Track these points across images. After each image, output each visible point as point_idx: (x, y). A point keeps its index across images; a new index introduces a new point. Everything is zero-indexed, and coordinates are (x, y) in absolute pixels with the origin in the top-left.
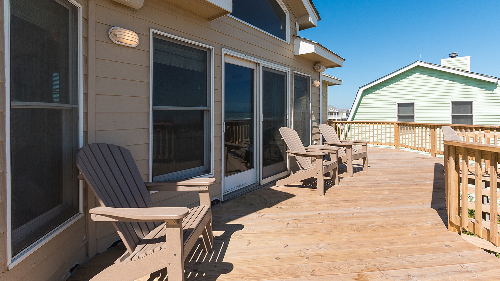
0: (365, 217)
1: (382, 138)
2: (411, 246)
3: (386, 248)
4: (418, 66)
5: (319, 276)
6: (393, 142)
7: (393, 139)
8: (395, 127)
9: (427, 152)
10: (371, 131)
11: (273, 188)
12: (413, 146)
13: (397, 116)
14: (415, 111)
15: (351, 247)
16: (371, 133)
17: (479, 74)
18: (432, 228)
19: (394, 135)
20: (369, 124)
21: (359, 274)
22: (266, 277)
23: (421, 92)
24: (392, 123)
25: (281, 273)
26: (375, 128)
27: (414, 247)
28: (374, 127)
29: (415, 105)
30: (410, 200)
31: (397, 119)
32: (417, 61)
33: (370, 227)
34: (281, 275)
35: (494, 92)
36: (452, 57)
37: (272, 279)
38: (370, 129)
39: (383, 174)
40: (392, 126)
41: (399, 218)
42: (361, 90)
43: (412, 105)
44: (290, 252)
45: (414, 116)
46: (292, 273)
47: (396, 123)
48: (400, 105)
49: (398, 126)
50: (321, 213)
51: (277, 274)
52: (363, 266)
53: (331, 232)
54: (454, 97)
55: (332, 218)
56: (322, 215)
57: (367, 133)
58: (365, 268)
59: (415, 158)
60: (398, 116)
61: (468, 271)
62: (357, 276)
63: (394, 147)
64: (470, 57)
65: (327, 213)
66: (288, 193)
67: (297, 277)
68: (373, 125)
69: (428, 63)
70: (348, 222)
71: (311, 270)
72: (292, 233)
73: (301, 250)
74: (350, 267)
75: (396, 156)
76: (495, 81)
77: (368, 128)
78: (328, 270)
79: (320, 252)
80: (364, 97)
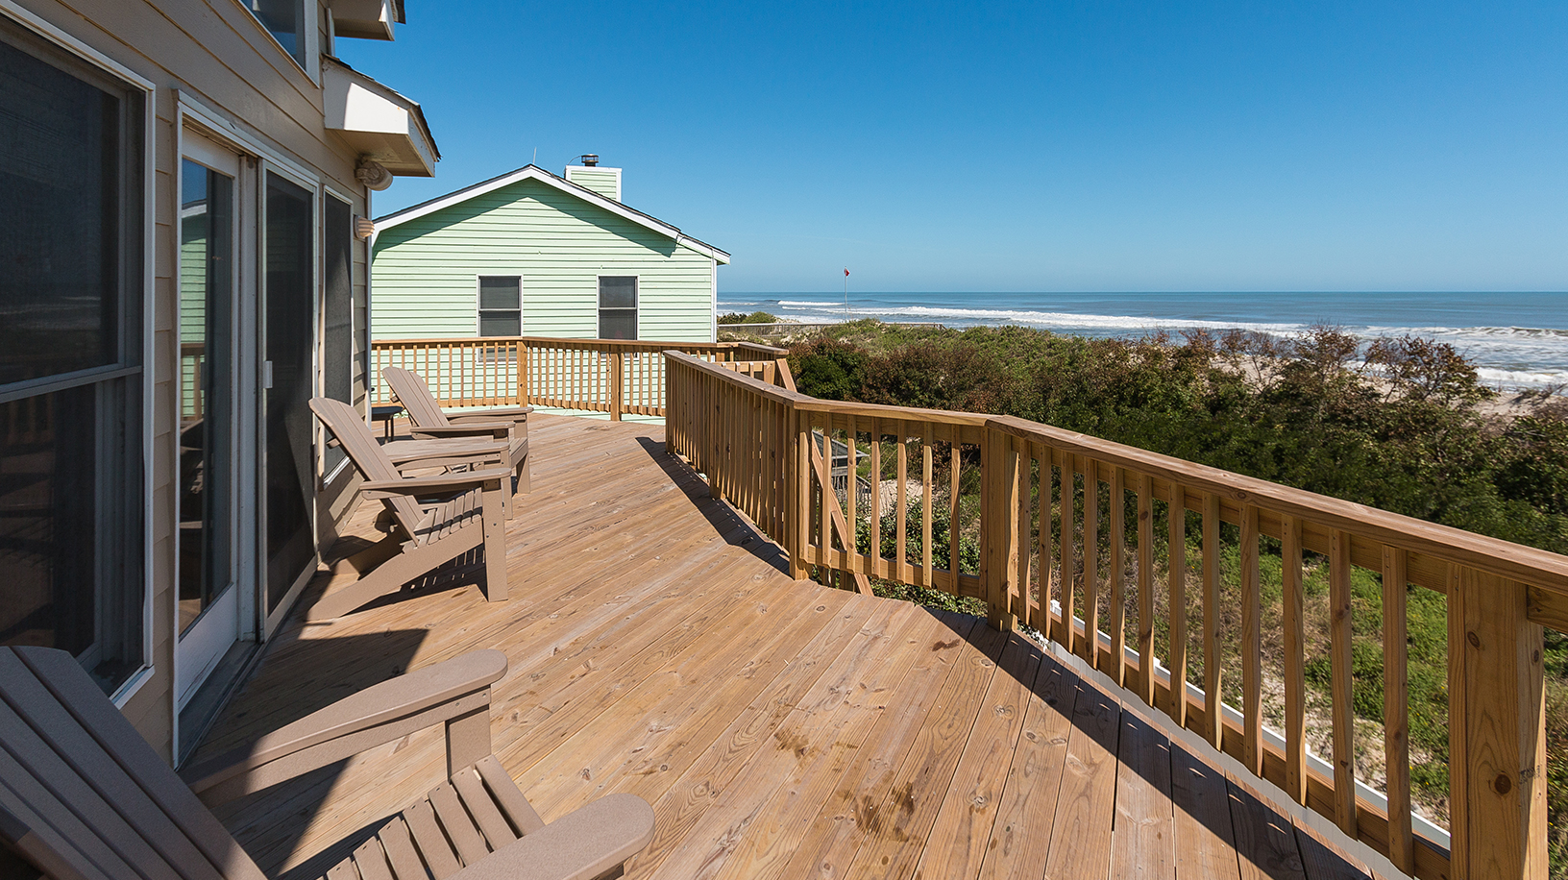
0: (653, 613)
1: (485, 387)
2: (781, 634)
3: (755, 659)
4: (531, 179)
5: (726, 786)
6: (515, 393)
7: (515, 386)
8: (521, 352)
9: (601, 413)
10: (454, 366)
11: (309, 633)
12: (568, 398)
13: (477, 314)
14: (523, 299)
15: (707, 694)
16: (454, 373)
17: (648, 217)
18: (772, 586)
19: (518, 374)
20: (448, 347)
21: (776, 735)
22: (639, 872)
23: (537, 250)
24: (512, 342)
25: (658, 839)
26: (466, 358)
27: (787, 636)
28: (462, 354)
29: (523, 284)
30: (687, 541)
31: (477, 323)
32: (528, 166)
33: (688, 630)
34: (663, 843)
35: (672, 258)
36: (588, 164)
37: (658, 864)
38: (451, 362)
39: (571, 493)
41: (710, 589)
43: (515, 281)
44: (614, 781)
45: (520, 312)
46: (679, 820)
47: (524, 342)
48: (485, 281)
49: (526, 350)
50: (560, 649)
51: (655, 846)
52: (764, 718)
53: (634, 681)
54: (605, 265)
55: (598, 648)
56: (567, 651)
57: (442, 373)
58: (772, 719)
59: (587, 432)
60: (480, 312)
61: (876, 638)
62: (775, 740)
64: (621, 170)
65: (573, 641)
66: (392, 629)
67: (696, 820)
68: (459, 349)
69: (553, 176)
70: (638, 639)
71: (701, 787)
72: (557, 734)
73: (630, 762)
74: (751, 730)
75: (544, 433)
76: (673, 234)
77: (447, 358)
78: (726, 764)
79: (670, 738)
80: (380, 255)
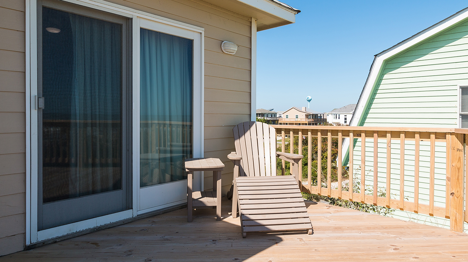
6: (443, 202)
7: (443, 193)
8: (452, 149)
13: (457, 116)
19: (448, 179)
24: (441, 136)
31: (458, 123)
40: (441, 144)
42: (380, 61)
47: (457, 135)
49: (460, 146)
60: (460, 115)
63: (448, 222)
80: (386, 77)
